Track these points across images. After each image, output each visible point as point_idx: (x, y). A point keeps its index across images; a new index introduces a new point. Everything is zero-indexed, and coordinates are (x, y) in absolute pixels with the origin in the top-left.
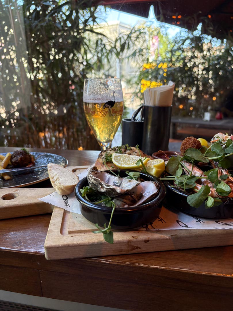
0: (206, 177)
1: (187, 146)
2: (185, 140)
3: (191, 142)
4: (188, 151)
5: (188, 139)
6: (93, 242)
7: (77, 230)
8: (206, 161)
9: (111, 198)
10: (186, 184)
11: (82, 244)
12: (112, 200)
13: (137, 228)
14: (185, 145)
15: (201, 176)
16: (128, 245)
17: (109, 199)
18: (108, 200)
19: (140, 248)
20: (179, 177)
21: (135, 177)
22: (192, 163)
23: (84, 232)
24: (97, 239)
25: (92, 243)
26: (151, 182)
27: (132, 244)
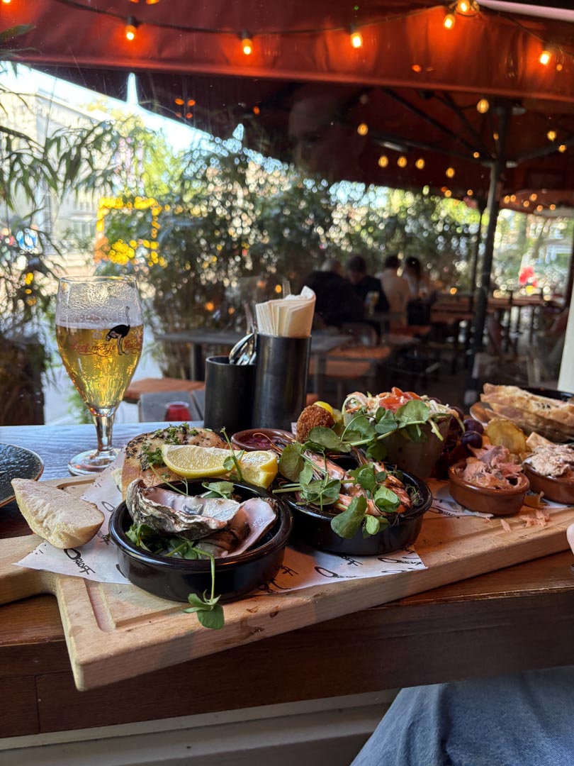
0: (352, 479)
1: (310, 424)
2: (304, 411)
3: (316, 415)
4: (313, 433)
5: (311, 409)
6: (177, 633)
7: (134, 617)
8: (346, 449)
9: (193, 543)
10: (324, 496)
11: (156, 643)
12: (194, 546)
13: (249, 594)
14: (306, 421)
15: (343, 479)
16: (242, 627)
17: (187, 546)
18: (185, 548)
19: (262, 630)
20: (307, 484)
21: (225, 492)
22: (321, 455)
23: (149, 618)
24: (182, 626)
25: (174, 635)
26: (259, 499)
27: (249, 624)
